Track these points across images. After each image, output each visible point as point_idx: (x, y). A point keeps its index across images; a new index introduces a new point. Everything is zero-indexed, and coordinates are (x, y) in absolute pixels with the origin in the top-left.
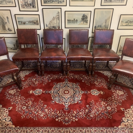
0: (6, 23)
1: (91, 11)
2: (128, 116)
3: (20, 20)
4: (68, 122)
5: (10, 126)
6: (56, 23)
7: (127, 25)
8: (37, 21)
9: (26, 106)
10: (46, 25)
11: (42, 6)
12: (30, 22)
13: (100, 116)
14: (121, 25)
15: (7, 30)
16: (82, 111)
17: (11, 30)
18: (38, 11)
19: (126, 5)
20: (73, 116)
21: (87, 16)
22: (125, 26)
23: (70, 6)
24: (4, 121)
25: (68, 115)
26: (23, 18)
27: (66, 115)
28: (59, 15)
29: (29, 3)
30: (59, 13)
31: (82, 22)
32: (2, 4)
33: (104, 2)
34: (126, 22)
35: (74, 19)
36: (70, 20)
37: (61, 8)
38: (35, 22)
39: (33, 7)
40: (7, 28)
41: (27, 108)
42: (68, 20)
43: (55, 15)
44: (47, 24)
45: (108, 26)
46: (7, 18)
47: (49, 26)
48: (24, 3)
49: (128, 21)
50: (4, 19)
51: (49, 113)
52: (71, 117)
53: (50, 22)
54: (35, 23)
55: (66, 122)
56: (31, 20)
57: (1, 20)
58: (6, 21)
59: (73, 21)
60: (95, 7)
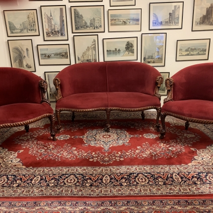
0: (25, 57)
1: (137, 37)
2: (203, 155)
3: (43, 52)
4: (108, 161)
5: (19, 167)
6: (91, 54)
7: (188, 55)
8: (66, 53)
9: (44, 149)
10: (78, 58)
11: (73, 33)
12: (56, 54)
13: (158, 155)
14: (181, 54)
15: (25, 66)
16: (131, 151)
17: (31, 67)
18: (68, 40)
19: (182, 28)
20: (116, 157)
21: (132, 44)
22: (186, 55)
23: (109, 32)
24: (10, 162)
25: (108, 155)
26: (47, 49)
27: (105, 155)
28: (95, 44)
29: (56, 30)
30: (95, 41)
31: (127, 53)
32: (22, 33)
33: (153, 26)
34: (187, 50)
35: (116, 49)
36: (110, 51)
37: (97, 35)
38: (64, 54)
39: (62, 35)
40: (25, 64)
41: (45, 151)
42: (107, 51)
43: (90, 44)
44: (80, 57)
45: (162, 57)
46: (27, 50)
47: (82, 59)
48: (50, 31)
49: (189, 48)
50: (22, 52)
51: (79, 154)
52: (113, 157)
53: (84, 53)
54: (63, 56)
55: (105, 161)
56: (58, 52)
57: (18, 53)
58: (25, 54)
59: (114, 51)
60: (142, 32)
